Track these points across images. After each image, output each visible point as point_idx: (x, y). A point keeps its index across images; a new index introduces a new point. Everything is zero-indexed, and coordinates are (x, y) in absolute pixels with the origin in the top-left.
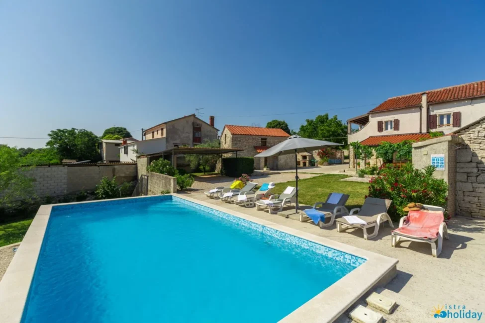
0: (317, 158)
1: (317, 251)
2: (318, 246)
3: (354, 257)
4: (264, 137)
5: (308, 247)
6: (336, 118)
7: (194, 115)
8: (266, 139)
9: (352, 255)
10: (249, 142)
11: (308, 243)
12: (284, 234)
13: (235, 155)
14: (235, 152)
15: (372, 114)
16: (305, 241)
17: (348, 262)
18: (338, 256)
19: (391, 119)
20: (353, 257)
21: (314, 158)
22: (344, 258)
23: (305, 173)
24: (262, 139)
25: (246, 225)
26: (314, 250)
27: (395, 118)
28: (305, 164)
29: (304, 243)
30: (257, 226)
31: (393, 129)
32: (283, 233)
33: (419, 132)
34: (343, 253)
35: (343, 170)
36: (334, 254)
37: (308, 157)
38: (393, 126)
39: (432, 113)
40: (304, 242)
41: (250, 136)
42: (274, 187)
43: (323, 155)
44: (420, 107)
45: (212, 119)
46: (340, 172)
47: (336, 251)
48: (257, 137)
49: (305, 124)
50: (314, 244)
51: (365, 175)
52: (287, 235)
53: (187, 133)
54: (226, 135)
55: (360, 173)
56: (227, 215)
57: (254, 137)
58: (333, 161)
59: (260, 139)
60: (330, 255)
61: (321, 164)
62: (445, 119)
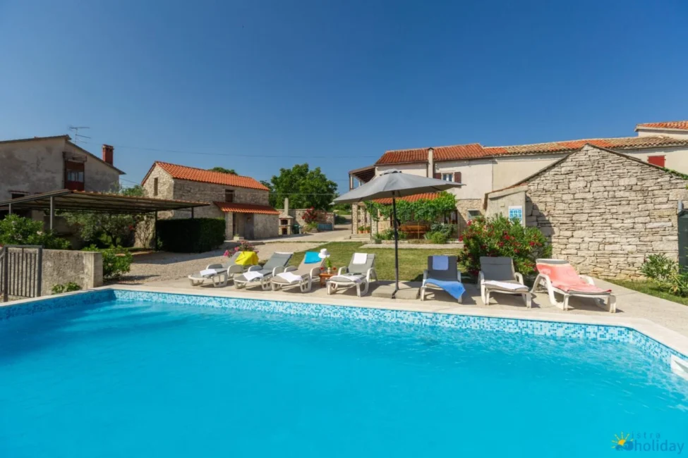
0: (302, 223)
1: (536, 332)
2: (537, 325)
3: (602, 328)
4: (231, 188)
5: (518, 330)
6: (318, 170)
7: (66, 138)
8: (232, 191)
9: (598, 326)
10: (205, 194)
11: (517, 324)
12: (464, 318)
13: (190, 213)
14: (190, 209)
15: (379, 166)
16: (510, 321)
17: (593, 336)
18: (574, 332)
20: (600, 328)
21: (297, 224)
22: (586, 332)
23: (300, 242)
24: (227, 191)
25: (371, 316)
26: (530, 332)
28: (285, 231)
29: (510, 326)
30: (399, 315)
32: (464, 316)
34: (583, 326)
35: (348, 236)
36: (567, 331)
37: (289, 221)
39: (437, 171)
40: (508, 323)
41: (206, 184)
42: (328, 256)
43: (309, 217)
44: (427, 163)
45: (109, 151)
46: (345, 239)
47: (572, 326)
48: (219, 187)
49: (278, 175)
50: (529, 323)
51: (383, 241)
52: (471, 318)
53: (47, 171)
54: (156, 180)
55: (376, 238)
56: (314, 307)
57: (213, 186)
58: (323, 226)
59: (224, 190)
60: (560, 333)
61: (308, 231)
62: (448, 179)
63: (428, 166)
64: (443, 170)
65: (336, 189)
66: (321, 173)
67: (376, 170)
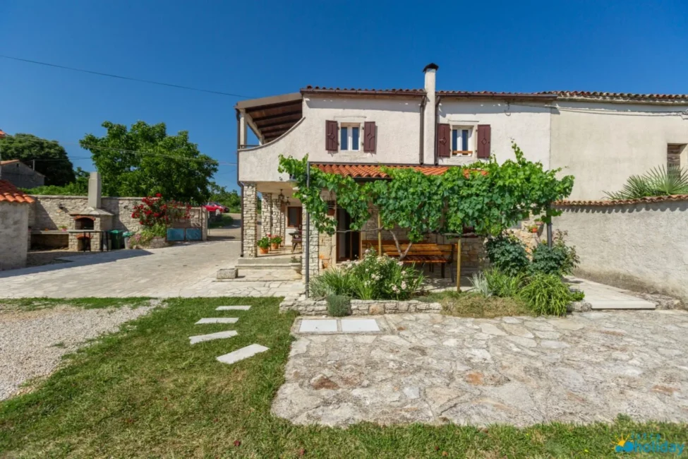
0: (133, 227)
6: (185, 137)
15: (310, 95)
19: (357, 120)
27: (368, 120)
28: (85, 243)
31: (361, 147)
33: (417, 161)
37: (97, 222)
38: (361, 140)
39: (442, 120)
43: (149, 215)
44: (423, 99)
58: (181, 232)
61: (144, 244)
62: (460, 140)
63: (423, 107)
64: (454, 119)
65: (215, 170)
66: (189, 141)
67: (304, 103)
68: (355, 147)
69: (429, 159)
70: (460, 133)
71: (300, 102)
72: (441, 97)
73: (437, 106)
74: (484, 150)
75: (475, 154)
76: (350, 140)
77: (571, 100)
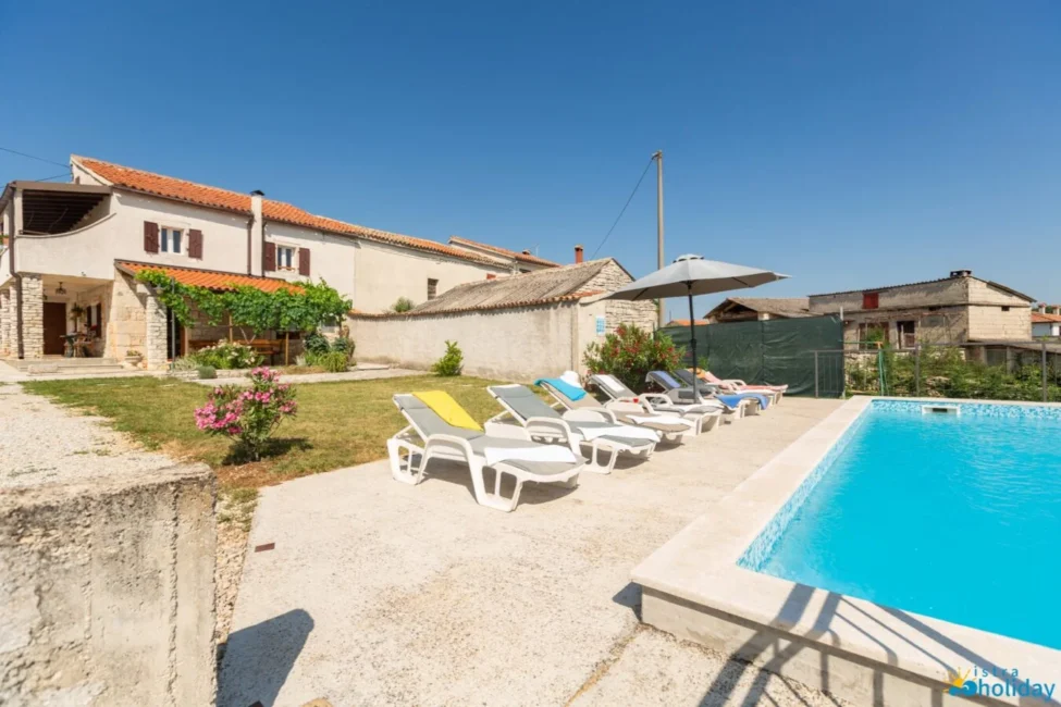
15: (121, 192)
19: (178, 226)
27: (193, 227)
31: (184, 252)
33: (245, 272)
38: (184, 244)
39: (268, 239)
44: (250, 219)
62: (284, 257)
63: (250, 226)
64: (278, 239)
67: (113, 198)
68: (177, 249)
69: (257, 270)
70: (284, 251)
71: (108, 195)
72: (267, 220)
73: (263, 226)
74: (305, 269)
75: (297, 272)
76: (170, 243)
77: (371, 241)
